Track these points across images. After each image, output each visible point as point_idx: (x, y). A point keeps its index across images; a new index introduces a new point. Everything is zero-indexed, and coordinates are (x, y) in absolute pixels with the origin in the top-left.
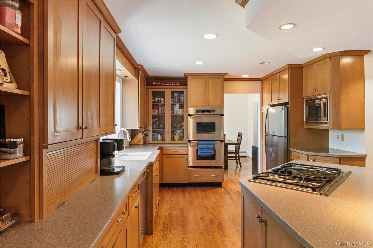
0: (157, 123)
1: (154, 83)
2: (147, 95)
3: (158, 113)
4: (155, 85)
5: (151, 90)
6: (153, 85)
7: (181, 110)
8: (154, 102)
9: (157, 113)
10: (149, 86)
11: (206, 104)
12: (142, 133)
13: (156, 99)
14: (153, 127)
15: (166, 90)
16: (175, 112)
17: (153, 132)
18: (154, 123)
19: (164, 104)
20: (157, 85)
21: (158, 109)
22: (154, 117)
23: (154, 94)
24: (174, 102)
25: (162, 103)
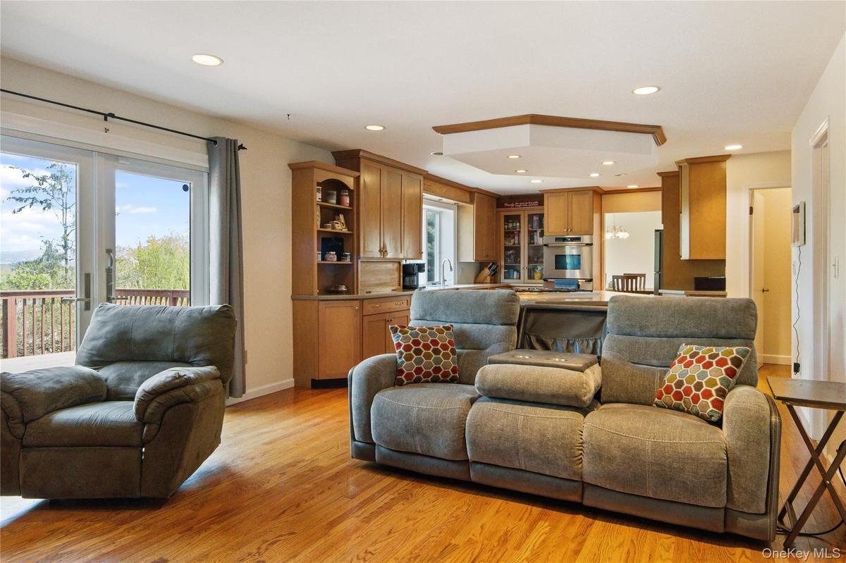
0: (512, 257)
1: (506, 205)
2: (498, 219)
3: (514, 244)
4: (507, 207)
5: (503, 214)
6: (504, 207)
7: (541, 239)
8: (508, 229)
9: (512, 243)
10: (499, 209)
11: (567, 230)
12: (490, 268)
13: (510, 225)
14: (505, 261)
15: (521, 213)
16: (535, 241)
17: (506, 267)
18: (507, 257)
19: (520, 232)
20: (510, 207)
21: (514, 238)
22: (507, 249)
23: (508, 219)
24: (532, 228)
25: (518, 229)
